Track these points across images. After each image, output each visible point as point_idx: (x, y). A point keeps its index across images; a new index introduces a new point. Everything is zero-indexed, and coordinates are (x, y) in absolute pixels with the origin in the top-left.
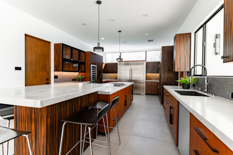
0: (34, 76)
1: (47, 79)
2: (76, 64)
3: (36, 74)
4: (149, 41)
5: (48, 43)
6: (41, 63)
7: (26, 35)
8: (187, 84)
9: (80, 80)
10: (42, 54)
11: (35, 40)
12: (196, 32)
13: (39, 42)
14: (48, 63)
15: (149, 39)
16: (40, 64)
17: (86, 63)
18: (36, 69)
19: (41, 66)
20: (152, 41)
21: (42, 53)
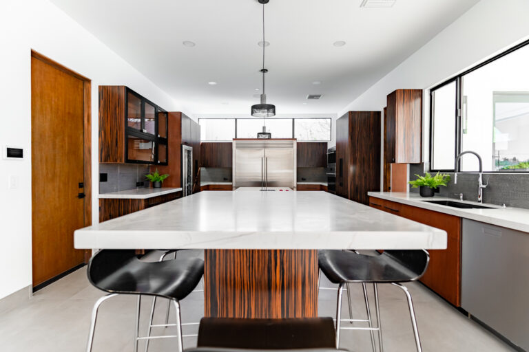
0: (50, 176)
1: (80, 184)
2: (150, 143)
3: (55, 168)
4: (311, 97)
5: (81, 82)
6: (66, 139)
7: (34, 54)
8: (431, 187)
9: (157, 184)
10: (69, 113)
11: (51, 70)
12: (432, 90)
13: (62, 79)
14: (81, 137)
15: (313, 94)
16: (63, 140)
17: (169, 141)
18: (55, 156)
19: (67, 147)
20: (317, 97)
21: (67, 110)
